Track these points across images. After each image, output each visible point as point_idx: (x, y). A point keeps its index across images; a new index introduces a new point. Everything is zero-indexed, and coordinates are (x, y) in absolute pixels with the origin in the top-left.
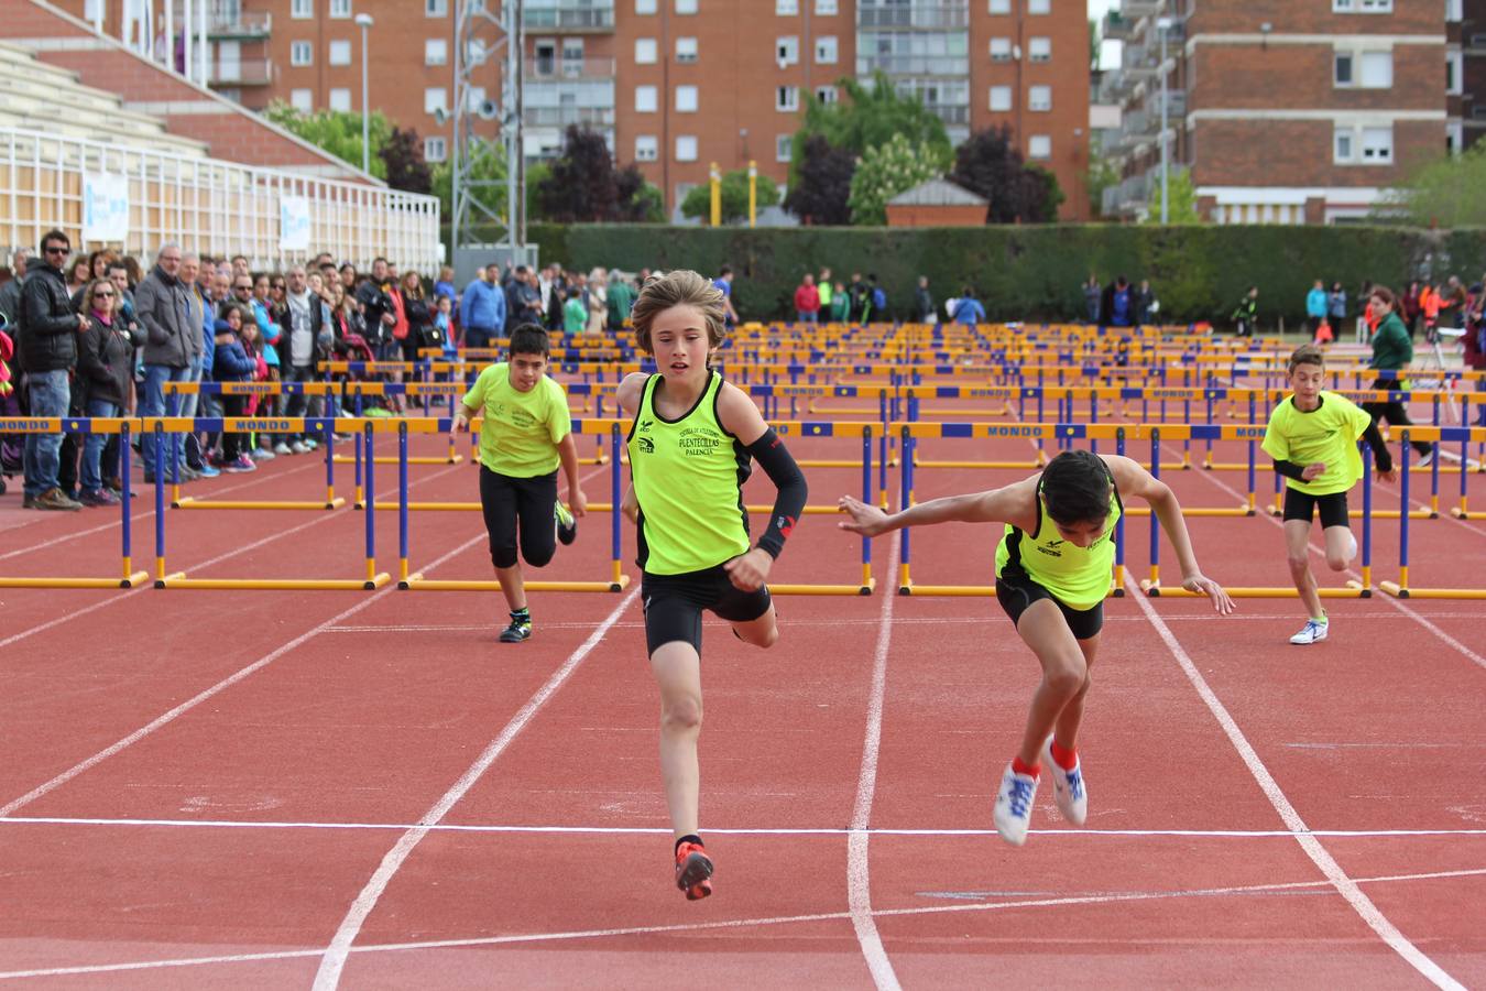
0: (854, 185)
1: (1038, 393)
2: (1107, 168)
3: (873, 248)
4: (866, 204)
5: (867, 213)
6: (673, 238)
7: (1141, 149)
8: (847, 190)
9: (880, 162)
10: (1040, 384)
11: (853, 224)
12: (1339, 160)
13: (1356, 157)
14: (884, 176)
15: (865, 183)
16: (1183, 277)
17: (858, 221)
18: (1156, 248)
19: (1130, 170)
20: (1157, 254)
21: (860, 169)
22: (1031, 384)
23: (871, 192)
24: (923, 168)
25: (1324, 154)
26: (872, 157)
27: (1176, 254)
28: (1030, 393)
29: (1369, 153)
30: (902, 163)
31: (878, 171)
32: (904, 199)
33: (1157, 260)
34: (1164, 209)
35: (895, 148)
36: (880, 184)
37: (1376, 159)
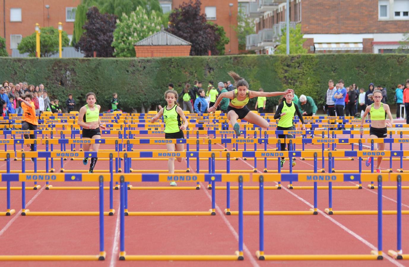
0: (115, 35)
1: (196, 155)
2: (247, 24)
3: (131, 69)
4: (122, 45)
5: (123, 50)
6: (20, 64)
7: (268, 14)
8: (112, 37)
9: (130, 23)
10: (198, 150)
11: (115, 56)
12: (381, 18)
13: (390, 16)
14: (132, 30)
15: (121, 33)
16: (301, 83)
17: (118, 55)
18: (286, 68)
19: (261, 25)
20: (286, 71)
21: (119, 25)
22: (193, 150)
23: (125, 39)
24: (153, 25)
25: (372, 15)
26: (125, 19)
27: (297, 70)
28: (192, 155)
29: (398, 14)
30: (141, 22)
31: (129, 27)
32: (144, 42)
33: (286, 75)
34: (288, 46)
35: (137, 14)
36: (130, 34)
37: (402, 17)
